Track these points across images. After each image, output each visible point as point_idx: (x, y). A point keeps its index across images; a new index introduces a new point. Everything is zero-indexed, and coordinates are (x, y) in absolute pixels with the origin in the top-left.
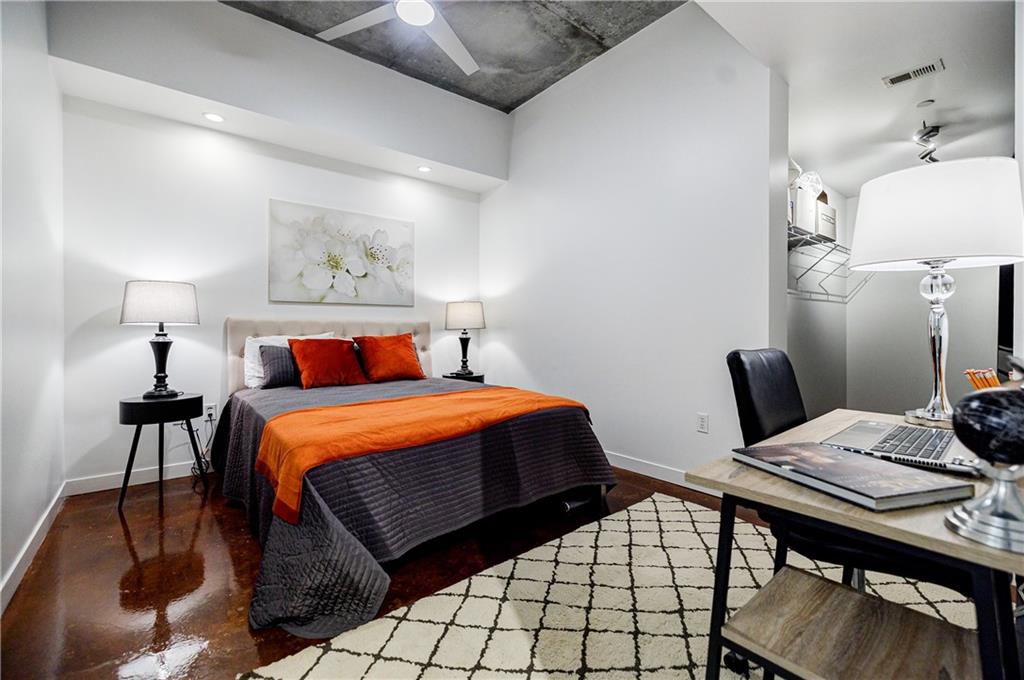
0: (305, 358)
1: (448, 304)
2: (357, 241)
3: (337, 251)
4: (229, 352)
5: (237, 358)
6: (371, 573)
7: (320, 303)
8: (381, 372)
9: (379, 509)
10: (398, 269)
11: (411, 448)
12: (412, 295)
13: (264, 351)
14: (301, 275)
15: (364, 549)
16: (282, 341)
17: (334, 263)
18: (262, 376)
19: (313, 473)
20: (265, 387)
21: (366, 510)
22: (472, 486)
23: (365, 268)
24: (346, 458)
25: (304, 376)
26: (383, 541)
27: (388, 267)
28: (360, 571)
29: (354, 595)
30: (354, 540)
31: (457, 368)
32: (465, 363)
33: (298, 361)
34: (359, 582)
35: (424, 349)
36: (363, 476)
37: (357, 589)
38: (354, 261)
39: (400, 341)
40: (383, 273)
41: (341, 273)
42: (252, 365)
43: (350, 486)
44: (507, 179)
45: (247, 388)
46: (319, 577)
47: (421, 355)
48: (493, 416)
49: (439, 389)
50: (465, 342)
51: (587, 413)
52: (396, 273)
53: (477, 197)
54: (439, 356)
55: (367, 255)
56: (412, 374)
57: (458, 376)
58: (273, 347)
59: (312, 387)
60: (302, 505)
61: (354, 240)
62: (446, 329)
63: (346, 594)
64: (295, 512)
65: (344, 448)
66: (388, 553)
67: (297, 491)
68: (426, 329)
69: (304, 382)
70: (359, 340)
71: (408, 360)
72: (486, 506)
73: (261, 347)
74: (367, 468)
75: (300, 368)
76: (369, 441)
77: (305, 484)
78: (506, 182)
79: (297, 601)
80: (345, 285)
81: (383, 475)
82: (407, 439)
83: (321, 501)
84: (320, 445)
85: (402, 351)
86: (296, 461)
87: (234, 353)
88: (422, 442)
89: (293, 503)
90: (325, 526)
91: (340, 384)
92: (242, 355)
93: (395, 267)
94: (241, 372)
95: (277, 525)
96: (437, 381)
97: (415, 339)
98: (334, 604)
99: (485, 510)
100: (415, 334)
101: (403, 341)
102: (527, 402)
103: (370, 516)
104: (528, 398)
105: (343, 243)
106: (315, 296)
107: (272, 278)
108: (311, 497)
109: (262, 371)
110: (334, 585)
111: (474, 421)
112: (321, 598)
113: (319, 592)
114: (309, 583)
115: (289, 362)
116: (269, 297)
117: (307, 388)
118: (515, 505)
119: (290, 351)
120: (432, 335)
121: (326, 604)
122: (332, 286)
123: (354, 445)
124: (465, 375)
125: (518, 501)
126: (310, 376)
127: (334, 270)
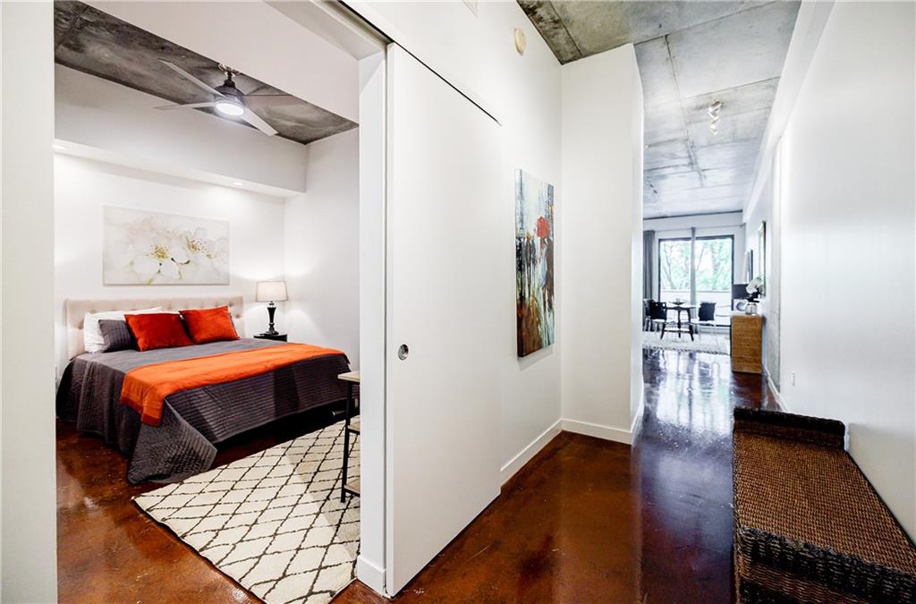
0: (141, 328)
1: (258, 283)
2: (181, 236)
3: (163, 244)
4: (69, 325)
5: (77, 330)
6: (206, 447)
7: (148, 284)
8: (203, 336)
9: (210, 416)
10: (215, 257)
11: (228, 382)
12: (228, 276)
13: (103, 325)
14: (132, 263)
15: (202, 436)
16: (118, 316)
17: (160, 254)
18: (103, 343)
19: (169, 397)
20: (106, 351)
21: (202, 416)
22: (269, 403)
23: (187, 256)
24: (189, 389)
25: (140, 342)
26: (212, 432)
27: (208, 256)
28: (199, 446)
29: (195, 460)
30: (195, 430)
31: (266, 330)
32: (272, 326)
33: (134, 330)
34: (199, 452)
35: (238, 316)
36: (199, 398)
37: (198, 456)
38: (178, 251)
39: (218, 313)
40: (203, 260)
41: (167, 262)
42: (92, 335)
43: (191, 404)
44: (304, 192)
45: (87, 353)
46: (175, 451)
47: (236, 321)
48: (282, 362)
49: (249, 346)
50: (272, 311)
51: (345, 357)
52: (214, 260)
53: (283, 201)
54: (250, 322)
55: (189, 247)
56: (229, 336)
57: (266, 336)
58: (111, 321)
59: (148, 349)
60: (163, 416)
61: (177, 235)
62: (256, 301)
63: (191, 459)
64: (157, 419)
65: (187, 383)
66: (216, 439)
67: (159, 408)
68: (240, 301)
69: (140, 346)
70: (185, 313)
71: (225, 326)
72: (277, 414)
73: (100, 321)
74: (202, 394)
75: (137, 336)
76: (202, 379)
77: (164, 403)
78: (304, 194)
79: (161, 466)
80: (171, 270)
81: (212, 398)
82: (226, 377)
83: (175, 411)
84: (172, 383)
85: (220, 320)
86: (158, 392)
87: (74, 326)
88: (236, 378)
89: (156, 415)
90: (178, 424)
91: (170, 347)
92: (81, 327)
93: (212, 256)
94: (81, 341)
95: (144, 429)
96: (249, 341)
97: (230, 310)
98: (184, 466)
99: (276, 416)
100: (231, 305)
101: (221, 312)
102: (307, 352)
103: (205, 420)
104: (308, 350)
105: (167, 237)
106: (145, 280)
107: (106, 267)
108: (169, 409)
109: (103, 339)
110: (184, 455)
111: (270, 365)
112: (175, 463)
113: (174, 460)
114: (169, 455)
115: (126, 332)
116: (104, 281)
117: (144, 350)
118: (296, 412)
119: (127, 323)
120: (245, 306)
121: (179, 467)
122: (159, 272)
123: (193, 382)
124: (272, 336)
125: (297, 410)
126: (145, 342)
127: (161, 259)
